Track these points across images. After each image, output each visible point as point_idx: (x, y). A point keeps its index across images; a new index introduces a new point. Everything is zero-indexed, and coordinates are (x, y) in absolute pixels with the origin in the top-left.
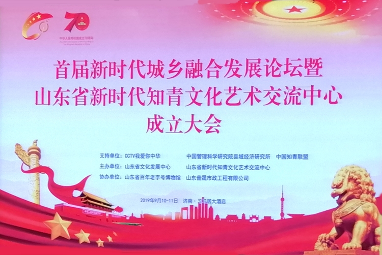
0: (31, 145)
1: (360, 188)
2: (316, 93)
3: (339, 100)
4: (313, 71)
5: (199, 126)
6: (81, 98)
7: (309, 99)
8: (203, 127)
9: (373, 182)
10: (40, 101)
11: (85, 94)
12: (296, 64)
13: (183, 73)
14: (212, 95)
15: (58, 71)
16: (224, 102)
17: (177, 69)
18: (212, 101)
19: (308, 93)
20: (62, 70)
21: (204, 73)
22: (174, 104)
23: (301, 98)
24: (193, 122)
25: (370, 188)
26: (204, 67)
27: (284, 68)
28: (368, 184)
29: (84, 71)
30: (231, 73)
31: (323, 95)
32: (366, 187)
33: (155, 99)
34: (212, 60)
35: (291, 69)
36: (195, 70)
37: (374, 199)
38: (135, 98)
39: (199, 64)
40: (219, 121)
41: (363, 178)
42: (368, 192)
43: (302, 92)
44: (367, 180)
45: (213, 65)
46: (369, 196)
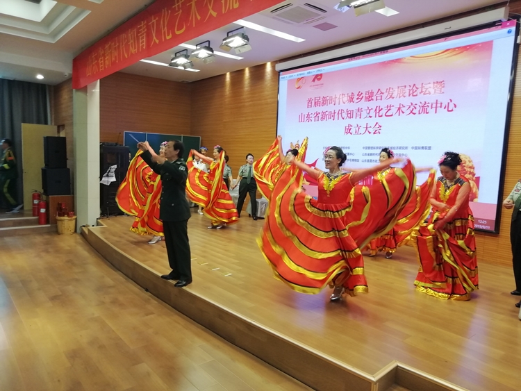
0: (296, 143)
1: (465, 170)
2: (439, 105)
3: (454, 109)
4: (438, 90)
5: (370, 130)
6: (317, 118)
7: (434, 109)
8: (372, 130)
9: (474, 166)
10: (300, 120)
11: (319, 115)
12: (428, 86)
13: (364, 99)
14: (378, 111)
15: (308, 104)
16: (384, 115)
17: (361, 97)
18: (377, 114)
19: (434, 106)
20: (310, 103)
21: (374, 98)
22: (358, 117)
23: (429, 109)
24: (367, 128)
25: (472, 170)
26: (375, 94)
27: (419, 90)
28: (470, 167)
29: (319, 103)
30: (389, 97)
31: (443, 106)
32: (469, 169)
33: (349, 115)
34: (379, 90)
35: (424, 90)
36: (369, 97)
37: (474, 178)
38: (340, 115)
39: (372, 93)
40: (380, 126)
41: (468, 163)
42: (470, 173)
43: (430, 105)
44: (470, 165)
45: (379, 92)
46: (471, 176)
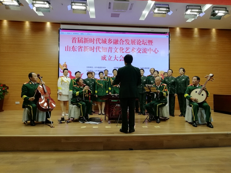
0: (64, 64)
2: (151, 50)
3: (158, 52)
4: (150, 44)
5: (117, 59)
6: (80, 49)
7: (149, 52)
8: (119, 59)
10: (67, 50)
11: (82, 48)
12: (146, 41)
13: (113, 43)
15: (73, 41)
16: (125, 52)
17: (111, 41)
18: (121, 51)
19: (149, 50)
20: (74, 41)
21: (119, 43)
22: (110, 52)
23: (147, 51)
24: (115, 57)
26: (119, 41)
27: (142, 43)
29: (82, 41)
30: (127, 43)
31: (153, 51)
33: (104, 50)
34: (121, 39)
35: (144, 43)
36: (116, 42)
38: (98, 50)
39: (117, 40)
43: (147, 50)
45: (122, 41)
